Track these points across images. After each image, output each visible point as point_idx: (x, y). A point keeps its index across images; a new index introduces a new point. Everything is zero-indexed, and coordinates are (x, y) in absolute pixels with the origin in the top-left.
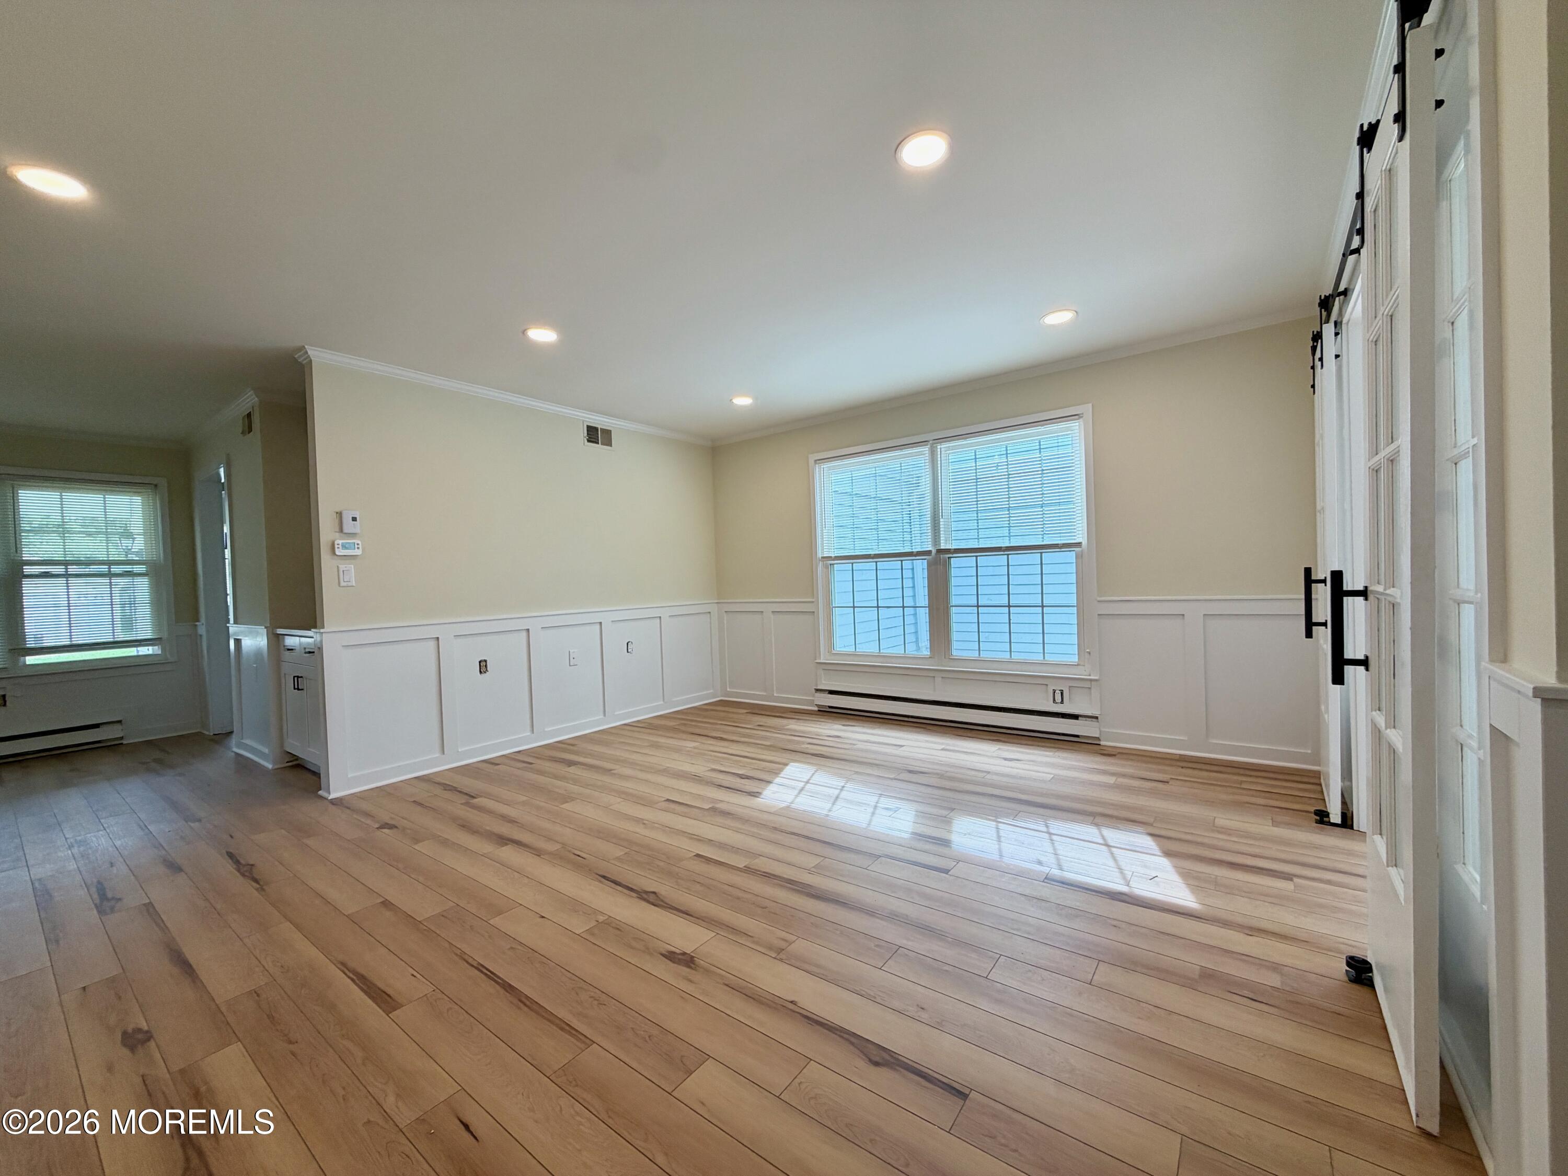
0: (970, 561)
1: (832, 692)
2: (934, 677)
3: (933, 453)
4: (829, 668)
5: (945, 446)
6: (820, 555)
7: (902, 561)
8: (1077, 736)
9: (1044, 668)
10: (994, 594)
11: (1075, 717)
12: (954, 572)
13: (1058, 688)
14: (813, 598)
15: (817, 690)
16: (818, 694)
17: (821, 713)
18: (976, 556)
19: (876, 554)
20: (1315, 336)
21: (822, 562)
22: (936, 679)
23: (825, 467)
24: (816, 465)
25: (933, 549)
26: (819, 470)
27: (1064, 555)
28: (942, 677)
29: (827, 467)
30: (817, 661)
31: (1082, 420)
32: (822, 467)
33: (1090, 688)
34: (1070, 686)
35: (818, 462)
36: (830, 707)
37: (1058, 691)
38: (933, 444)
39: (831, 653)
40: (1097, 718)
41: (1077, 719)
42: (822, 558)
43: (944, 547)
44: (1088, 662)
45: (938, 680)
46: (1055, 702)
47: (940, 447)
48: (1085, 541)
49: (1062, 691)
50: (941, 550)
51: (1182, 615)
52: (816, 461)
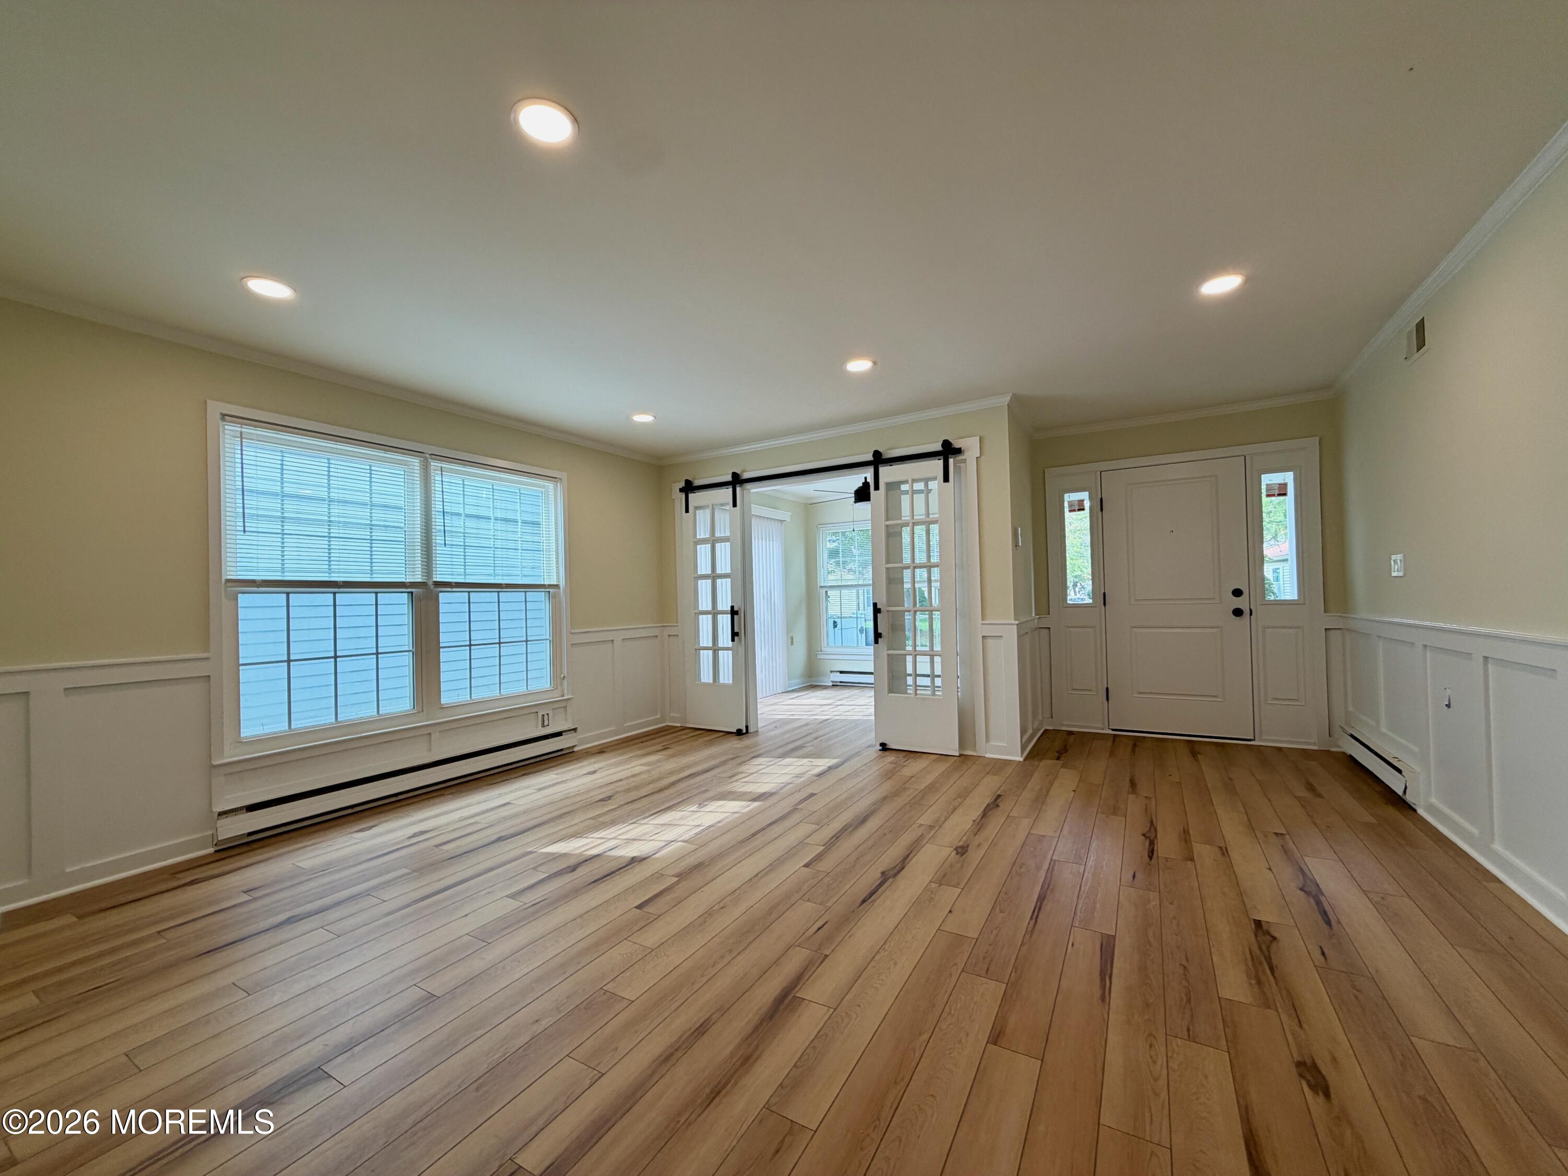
0: (461, 596)
1: (252, 808)
2: (430, 734)
3: (427, 469)
4: (240, 769)
5: (435, 464)
6: (224, 578)
7: (376, 593)
8: (562, 750)
9: (530, 698)
10: (485, 630)
11: (559, 734)
12: (442, 608)
13: (544, 713)
14: (208, 650)
15: (221, 814)
16: (223, 822)
17: (224, 854)
18: (469, 592)
19: (344, 582)
20: (688, 483)
21: (226, 587)
22: (433, 736)
23: (231, 429)
24: (221, 422)
25: (420, 580)
26: (223, 432)
27: (540, 596)
28: (440, 732)
29: (237, 431)
30: (215, 763)
31: (559, 484)
32: (226, 427)
33: (566, 707)
34: (554, 709)
35: (227, 417)
36: (250, 834)
37: (546, 716)
38: (426, 459)
39: (239, 742)
40: (575, 730)
41: (562, 735)
42: (228, 581)
43: (434, 580)
44: (562, 684)
45: (434, 737)
46: (543, 726)
47: (432, 464)
48: (562, 584)
49: (548, 714)
50: (430, 583)
51: (613, 641)
52: (223, 416)
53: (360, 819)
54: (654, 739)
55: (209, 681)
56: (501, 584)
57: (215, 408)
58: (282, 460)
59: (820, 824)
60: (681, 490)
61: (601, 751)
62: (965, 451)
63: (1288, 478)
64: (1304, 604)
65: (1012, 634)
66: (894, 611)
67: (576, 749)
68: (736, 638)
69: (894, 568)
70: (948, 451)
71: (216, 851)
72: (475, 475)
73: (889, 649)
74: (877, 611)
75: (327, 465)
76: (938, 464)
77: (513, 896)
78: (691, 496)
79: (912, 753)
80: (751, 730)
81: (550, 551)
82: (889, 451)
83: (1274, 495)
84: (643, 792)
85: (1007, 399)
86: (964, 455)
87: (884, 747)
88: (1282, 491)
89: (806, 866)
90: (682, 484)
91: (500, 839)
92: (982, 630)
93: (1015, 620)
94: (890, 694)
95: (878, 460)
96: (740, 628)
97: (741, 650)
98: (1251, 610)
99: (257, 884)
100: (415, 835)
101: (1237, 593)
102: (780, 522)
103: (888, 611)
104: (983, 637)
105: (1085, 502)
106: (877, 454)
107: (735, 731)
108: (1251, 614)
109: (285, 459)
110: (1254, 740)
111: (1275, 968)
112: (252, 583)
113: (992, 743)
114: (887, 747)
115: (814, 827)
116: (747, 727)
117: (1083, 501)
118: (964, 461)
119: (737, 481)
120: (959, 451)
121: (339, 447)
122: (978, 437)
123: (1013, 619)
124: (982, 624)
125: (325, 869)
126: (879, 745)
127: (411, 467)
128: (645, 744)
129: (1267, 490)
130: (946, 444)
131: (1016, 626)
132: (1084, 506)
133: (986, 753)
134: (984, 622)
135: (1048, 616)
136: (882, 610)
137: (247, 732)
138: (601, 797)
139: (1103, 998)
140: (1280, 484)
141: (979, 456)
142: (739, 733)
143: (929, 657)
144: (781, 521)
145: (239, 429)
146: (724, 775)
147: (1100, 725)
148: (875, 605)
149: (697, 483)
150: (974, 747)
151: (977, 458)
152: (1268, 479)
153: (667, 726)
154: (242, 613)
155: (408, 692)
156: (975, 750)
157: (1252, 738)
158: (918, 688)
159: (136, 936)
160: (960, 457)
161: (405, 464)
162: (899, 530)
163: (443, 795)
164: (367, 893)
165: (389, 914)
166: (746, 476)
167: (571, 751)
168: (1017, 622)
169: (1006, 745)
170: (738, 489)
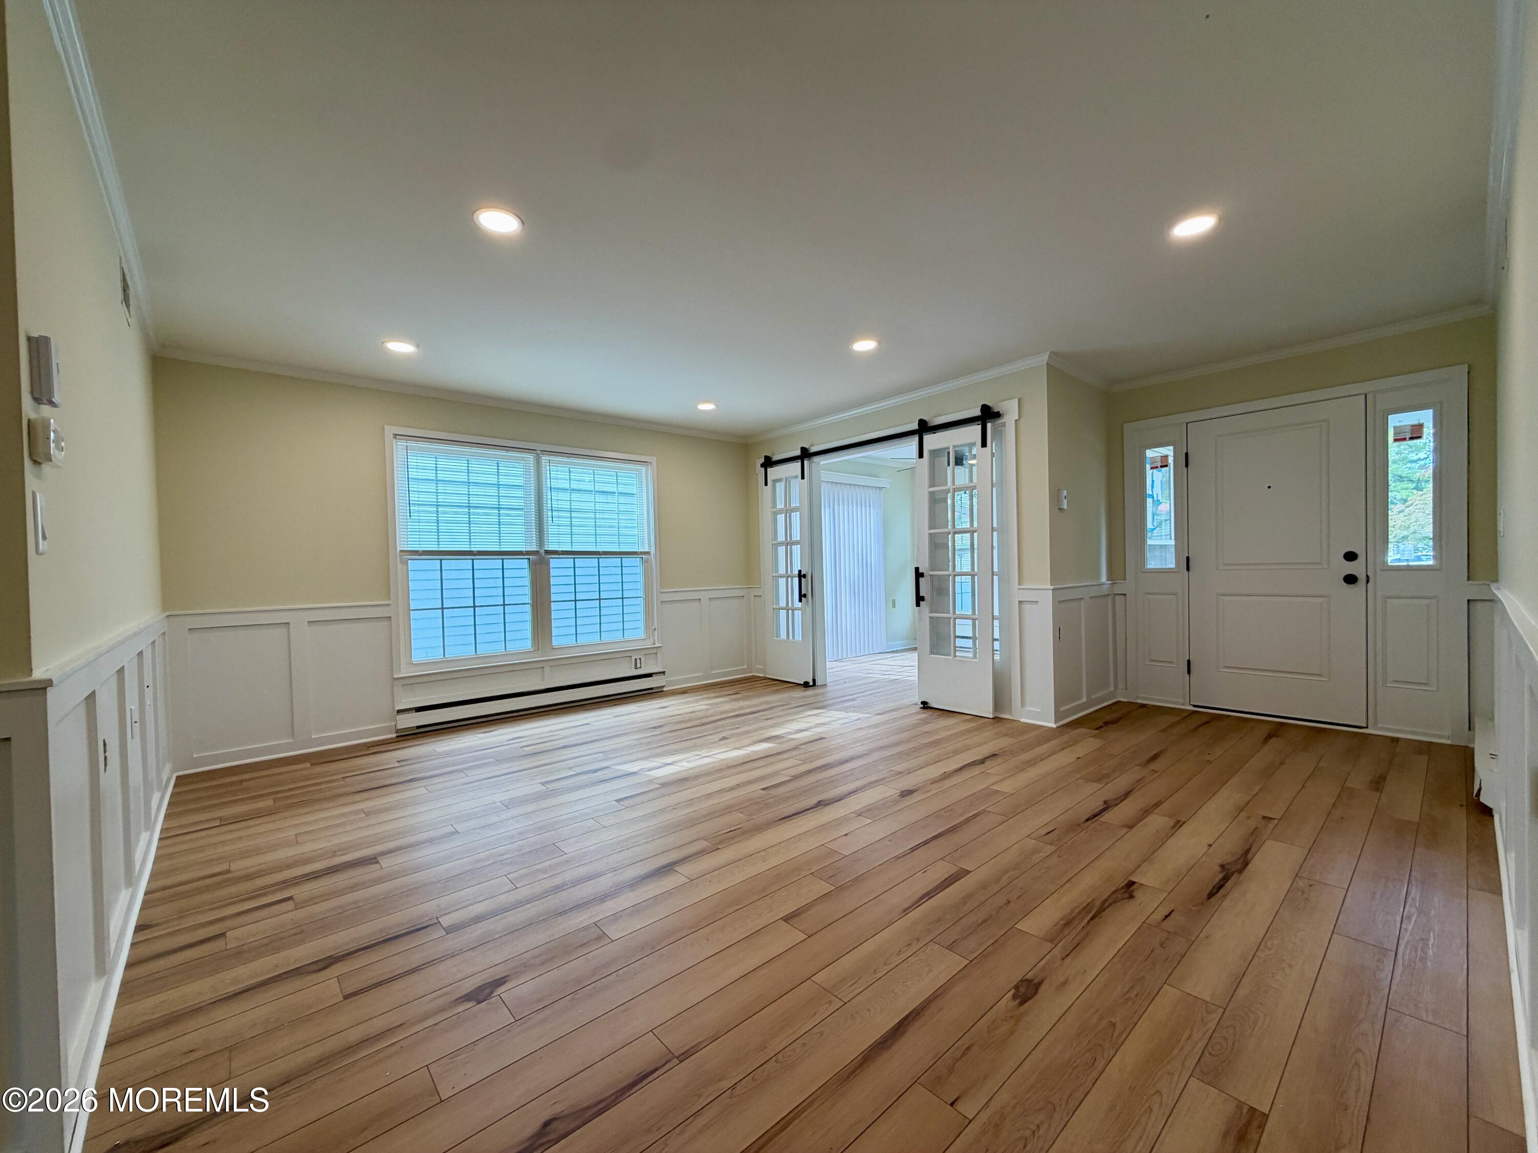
0: (568, 561)
1: (419, 709)
2: (543, 667)
3: (538, 462)
4: (411, 682)
5: (546, 458)
6: (398, 549)
7: (503, 560)
8: (652, 689)
9: (626, 644)
10: (587, 590)
11: (649, 675)
12: (552, 569)
13: (637, 657)
14: (389, 599)
15: (399, 712)
16: (401, 717)
17: (400, 739)
18: (574, 558)
19: (478, 551)
20: (768, 459)
21: (401, 556)
22: (545, 669)
23: (401, 444)
24: (394, 440)
25: (535, 549)
26: (396, 447)
27: (637, 561)
28: (551, 666)
29: (403, 445)
30: (395, 677)
31: (649, 466)
32: (398, 443)
33: (656, 653)
34: (645, 655)
35: (397, 437)
36: (418, 727)
37: (638, 660)
38: (538, 454)
39: (411, 663)
40: (663, 673)
41: (652, 676)
42: (401, 551)
43: (546, 549)
44: (653, 635)
45: (547, 669)
46: (636, 668)
47: (543, 458)
48: (653, 551)
49: (640, 659)
50: (542, 551)
51: (700, 599)
52: (395, 435)
53: (488, 725)
54: (732, 686)
55: (390, 620)
56: (599, 552)
57: (390, 430)
58: (436, 464)
59: (804, 761)
60: (762, 465)
61: (684, 692)
62: (1003, 414)
63: (1426, 417)
64: (1439, 570)
65: (1046, 599)
66: (940, 575)
67: (665, 689)
68: (803, 599)
69: (941, 533)
70: (988, 415)
71: (397, 737)
72: (579, 464)
73: (931, 612)
74: (919, 575)
75: (466, 465)
76: (977, 429)
77: (543, 784)
78: (769, 470)
79: (951, 713)
80: (818, 683)
81: (643, 524)
82: (936, 419)
83: (1404, 439)
84: (689, 725)
85: (1044, 358)
86: (1003, 419)
87: (925, 705)
88: (1416, 433)
89: (763, 789)
90: (762, 460)
91: (563, 747)
92: (1018, 595)
93: (1051, 585)
94: (931, 656)
95: (924, 428)
96: (807, 590)
97: (809, 610)
98: (1367, 576)
99: (406, 758)
100: (514, 739)
101: (1350, 556)
102: (878, 490)
103: (931, 575)
104: (1019, 602)
105: (1169, 457)
106: (922, 423)
107: (802, 683)
108: (1368, 581)
109: (438, 463)
110: (1367, 727)
111: (1099, 916)
112: (416, 553)
113: (1028, 708)
114: (929, 705)
115: (800, 762)
116: (814, 681)
117: (1167, 456)
118: (1004, 425)
119: (805, 454)
120: (998, 415)
121: (473, 450)
122: (1017, 399)
123: (1049, 584)
124: (1019, 589)
125: (447, 754)
126: (920, 703)
127: (528, 462)
128: (723, 689)
129: (1395, 434)
130: (985, 409)
131: (1051, 591)
132: (1168, 463)
133: (1021, 718)
134: (1020, 587)
135: (1124, 581)
136: (925, 574)
137: (417, 657)
138: (653, 726)
139: (905, 910)
140: (1413, 426)
141: (1017, 418)
142: (806, 685)
143: (971, 621)
144: (880, 488)
145: (406, 444)
146: (761, 718)
147: (1181, 700)
148: (917, 569)
149: (776, 458)
150: (1010, 713)
151: (1016, 421)
152: (1396, 421)
153: (753, 676)
154: (411, 575)
155: (528, 634)
156: (1011, 715)
157: (1364, 725)
158: (957, 649)
159: (333, 778)
160: (999, 421)
161: (523, 459)
162: (944, 496)
163: (551, 714)
164: (461, 771)
165: (466, 784)
166: (814, 449)
167: (660, 690)
168: (1052, 587)
169: (1039, 710)
170: (806, 462)
